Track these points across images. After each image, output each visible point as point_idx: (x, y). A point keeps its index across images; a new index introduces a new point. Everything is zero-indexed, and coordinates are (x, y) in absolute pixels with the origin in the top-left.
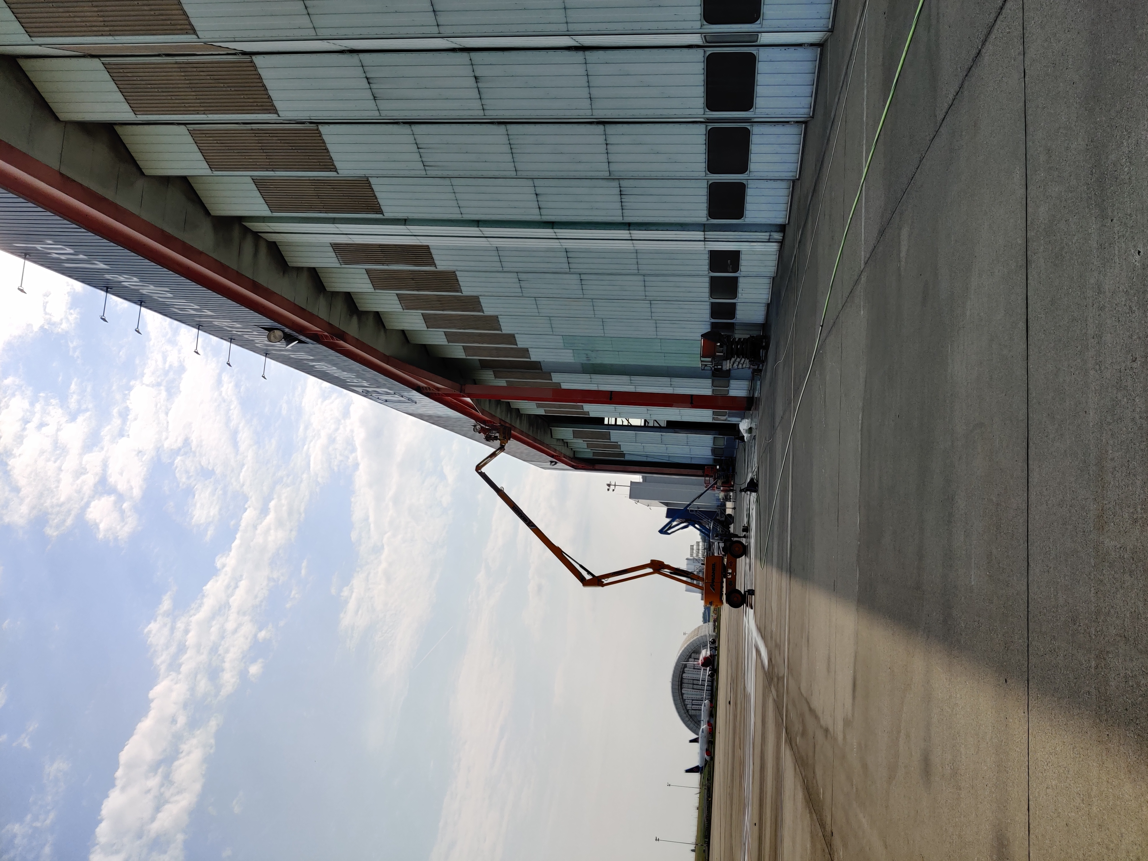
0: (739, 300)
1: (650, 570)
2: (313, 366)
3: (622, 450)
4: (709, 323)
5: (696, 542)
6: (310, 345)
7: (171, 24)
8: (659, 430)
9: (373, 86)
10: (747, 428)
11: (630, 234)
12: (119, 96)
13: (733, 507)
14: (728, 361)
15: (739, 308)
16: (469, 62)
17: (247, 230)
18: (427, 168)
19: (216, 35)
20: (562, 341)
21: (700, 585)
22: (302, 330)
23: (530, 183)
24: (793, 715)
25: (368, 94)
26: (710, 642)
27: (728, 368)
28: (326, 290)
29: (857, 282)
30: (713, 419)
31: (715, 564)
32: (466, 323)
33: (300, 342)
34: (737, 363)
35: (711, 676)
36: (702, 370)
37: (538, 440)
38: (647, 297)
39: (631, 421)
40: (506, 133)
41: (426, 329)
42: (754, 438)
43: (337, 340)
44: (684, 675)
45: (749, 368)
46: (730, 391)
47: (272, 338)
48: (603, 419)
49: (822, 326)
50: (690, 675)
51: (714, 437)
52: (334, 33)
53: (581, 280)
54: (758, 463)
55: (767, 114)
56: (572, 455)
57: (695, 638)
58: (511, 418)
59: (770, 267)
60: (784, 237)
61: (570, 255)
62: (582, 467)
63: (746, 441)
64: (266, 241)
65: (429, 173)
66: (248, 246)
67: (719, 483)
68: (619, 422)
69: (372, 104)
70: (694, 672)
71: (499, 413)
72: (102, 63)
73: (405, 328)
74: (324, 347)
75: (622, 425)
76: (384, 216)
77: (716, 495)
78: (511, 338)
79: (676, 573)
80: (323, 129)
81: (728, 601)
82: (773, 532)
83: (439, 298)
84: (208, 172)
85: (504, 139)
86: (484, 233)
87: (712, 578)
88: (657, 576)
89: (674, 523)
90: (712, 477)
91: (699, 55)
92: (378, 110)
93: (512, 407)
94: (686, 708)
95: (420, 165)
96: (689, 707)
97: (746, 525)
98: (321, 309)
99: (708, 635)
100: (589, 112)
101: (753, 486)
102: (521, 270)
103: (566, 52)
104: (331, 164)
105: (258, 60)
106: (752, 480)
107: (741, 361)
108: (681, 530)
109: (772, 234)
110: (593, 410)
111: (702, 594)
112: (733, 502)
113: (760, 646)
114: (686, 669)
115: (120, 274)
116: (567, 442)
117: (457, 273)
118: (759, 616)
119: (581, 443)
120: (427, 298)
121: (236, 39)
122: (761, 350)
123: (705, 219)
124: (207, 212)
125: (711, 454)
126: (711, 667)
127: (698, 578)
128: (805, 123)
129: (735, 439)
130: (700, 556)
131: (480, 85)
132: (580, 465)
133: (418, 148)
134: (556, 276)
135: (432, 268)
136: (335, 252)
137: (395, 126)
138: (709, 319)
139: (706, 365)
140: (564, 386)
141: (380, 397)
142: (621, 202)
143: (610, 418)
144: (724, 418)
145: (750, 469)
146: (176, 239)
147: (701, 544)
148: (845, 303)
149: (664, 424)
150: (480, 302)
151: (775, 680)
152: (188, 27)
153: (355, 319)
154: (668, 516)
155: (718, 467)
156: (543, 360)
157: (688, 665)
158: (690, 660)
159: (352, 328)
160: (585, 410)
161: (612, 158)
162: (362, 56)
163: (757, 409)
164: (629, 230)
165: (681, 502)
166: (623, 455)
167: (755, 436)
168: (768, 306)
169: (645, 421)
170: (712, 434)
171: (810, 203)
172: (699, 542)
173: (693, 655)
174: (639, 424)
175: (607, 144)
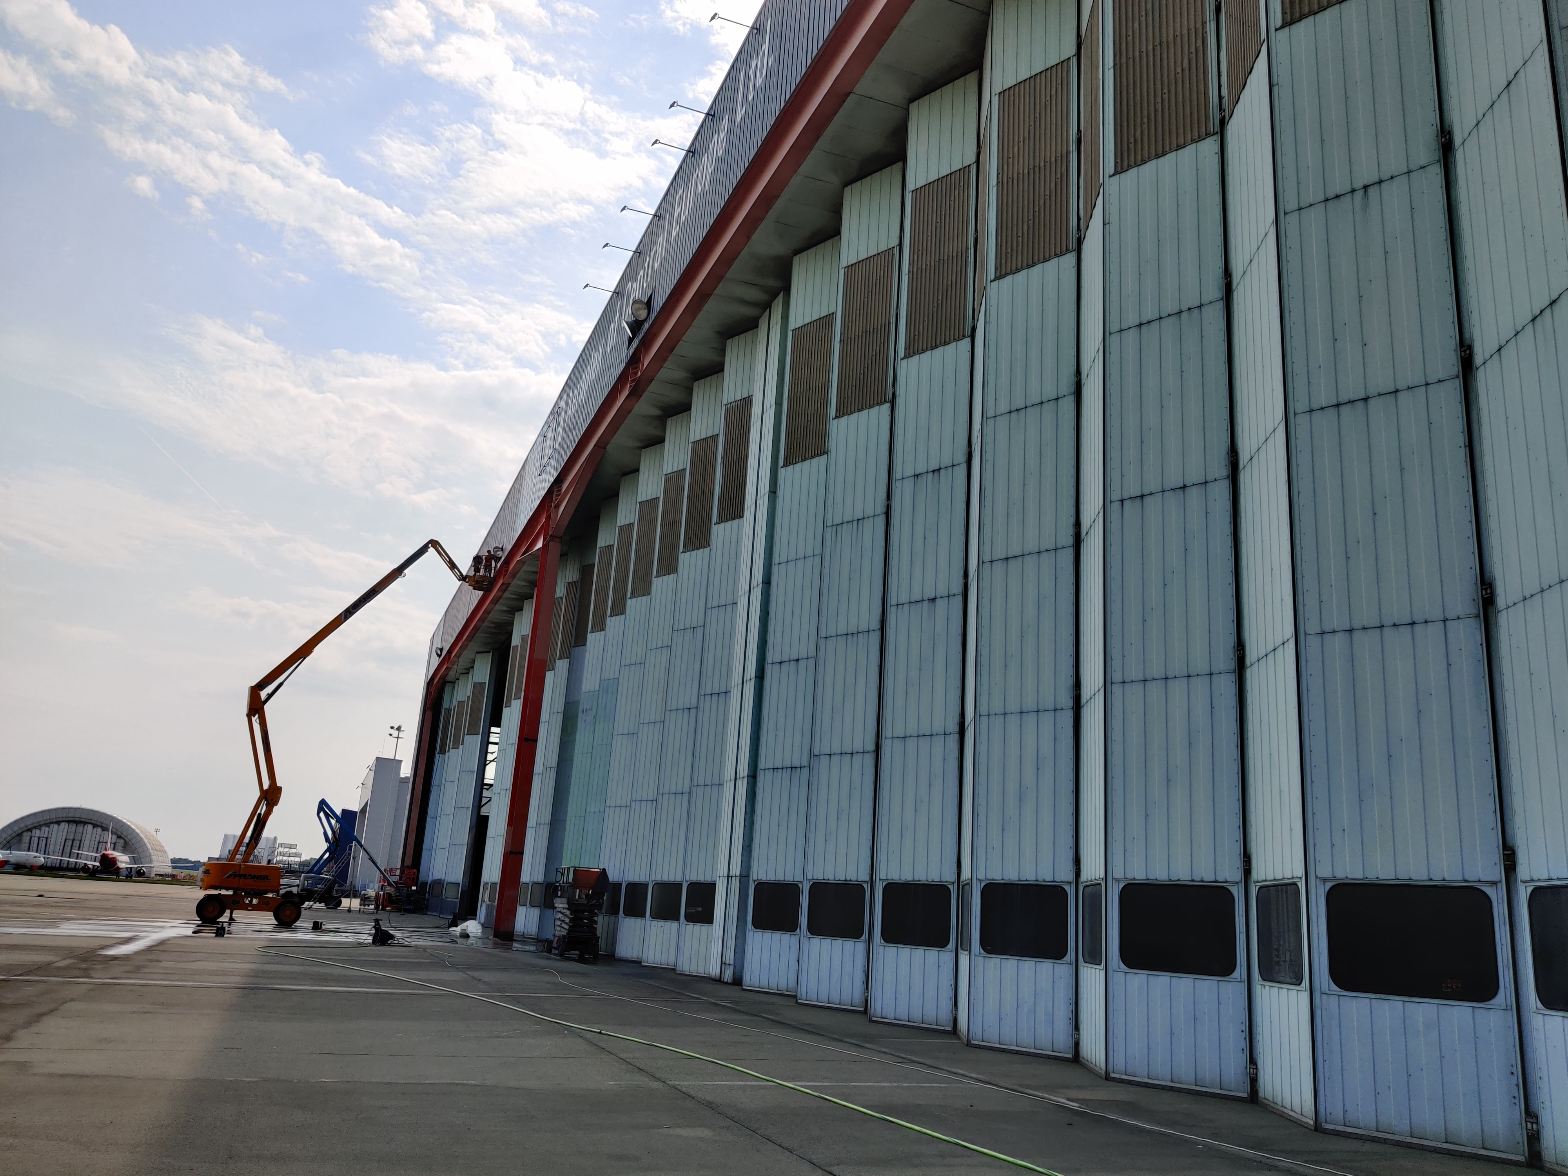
0: (648, 922)
1: (266, 785)
2: (597, 350)
3: (451, 750)
4: (621, 880)
5: (300, 852)
6: (624, 351)
7: (1007, 253)
8: (476, 805)
9: (930, 475)
10: (468, 932)
11: (743, 778)
12: (933, 177)
13: (352, 909)
14: (566, 906)
15: (638, 921)
16: (951, 593)
17: (774, 296)
18: (835, 528)
19: (993, 301)
20: (611, 677)
21: (238, 857)
22: (645, 344)
23: (812, 653)
24: (30, 990)
25: (921, 469)
26: (141, 867)
27: (556, 905)
28: (696, 381)
29: (653, 1076)
30: (486, 883)
31: (267, 879)
32: (644, 552)
33: (631, 340)
34: (563, 918)
35: (85, 869)
36: (557, 869)
37: (475, 634)
38: (661, 796)
39: (493, 764)
40: (871, 629)
41: (639, 500)
42: (453, 942)
43: (630, 387)
44: (90, 827)
45: (554, 936)
46: (525, 908)
47: (637, 306)
48: (498, 725)
49: (600, 1033)
50: (88, 836)
51: (459, 884)
52: (989, 439)
53: (690, 709)
54: (416, 946)
55: (876, 961)
56: (449, 678)
57: (149, 846)
58: (509, 599)
59: (689, 965)
60: (727, 983)
61: (722, 696)
62: (431, 693)
63: (450, 929)
64: (760, 317)
65: (829, 530)
66: (754, 294)
67: (389, 889)
68: (492, 748)
69: (910, 472)
70: (93, 843)
71: (518, 583)
72: (971, 165)
73: (641, 474)
74: (622, 369)
75: (487, 752)
76: (781, 467)
77: (371, 885)
78: (619, 609)
79: (259, 822)
80: (886, 407)
81: (208, 898)
82: (313, 965)
83: (676, 522)
84: (844, 263)
85: (864, 626)
86: (755, 589)
87: (246, 875)
88: (257, 794)
89: (333, 822)
90: (401, 878)
91: (949, 876)
92: (903, 478)
93: (525, 601)
94: (35, 827)
95: (838, 520)
96: (37, 833)
97: (323, 927)
98: (671, 371)
99: (152, 865)
100: (889, 734)
101: (382, 938)
102: (707, 631)
103: (958, 711)
104: (845, 412)
105: (965, 343)
106: (392, 937)
107: (566, 923)
108: (323, 831)
109: (732, 967)
110: (512, 713)
111: (218, 859)
112: (360, 909)
113: (136, 943)
114: (99, 830)
115: (729, 134)
116: (468, 673)
117: (707, 550)
118: (183, 942)
119: (466, 693)
120: (677, 505)
121: (987, 325)
122: (578, 952)
123: (755, 878)
124: (798, 252)
125: (434, 878)
126: (99, 868)
127: (248, 854)
128: (865, 1012)
129: (454, 913)
130: (278, 857)
131: (926, 603)
132: (433, 690)
133: (858, 520)
134: (697, 676)
135: (715, 518)
136: (741, 400)
137: (884, 496)
138: (626, 880)
139: (563, 874)
140: (549, 676)
141: (551, 429)
142: (782, 768)
143: (499, 735)
144: (486, 899)
145: (407, 934)
146: (767, 212)
147: (297, 859)
148: (626, 1061)
149: (484, 811)
150: (669, 574)
151: (84, 966)
152: (1003, 272)
153: (656, 412)
154: (344, 812)
155: (414, 888)
156: (588, 649)
157: (106, 833)
158: (114, 837)
159: (644, 407)
160: (513, 701)
161: (835, 759)
162: (964, 466)
163: (495, 945)
164: (748, 776)
165: (364, 832)
166: (443, 751)
167: (456, 942)
168: (638, 963)
169: (491, 785)
170: (465, 880)
171: (763, 1017)
172: (301, 857)
173: (122, 841)
174: (486, 776)
175: (852, 754)
